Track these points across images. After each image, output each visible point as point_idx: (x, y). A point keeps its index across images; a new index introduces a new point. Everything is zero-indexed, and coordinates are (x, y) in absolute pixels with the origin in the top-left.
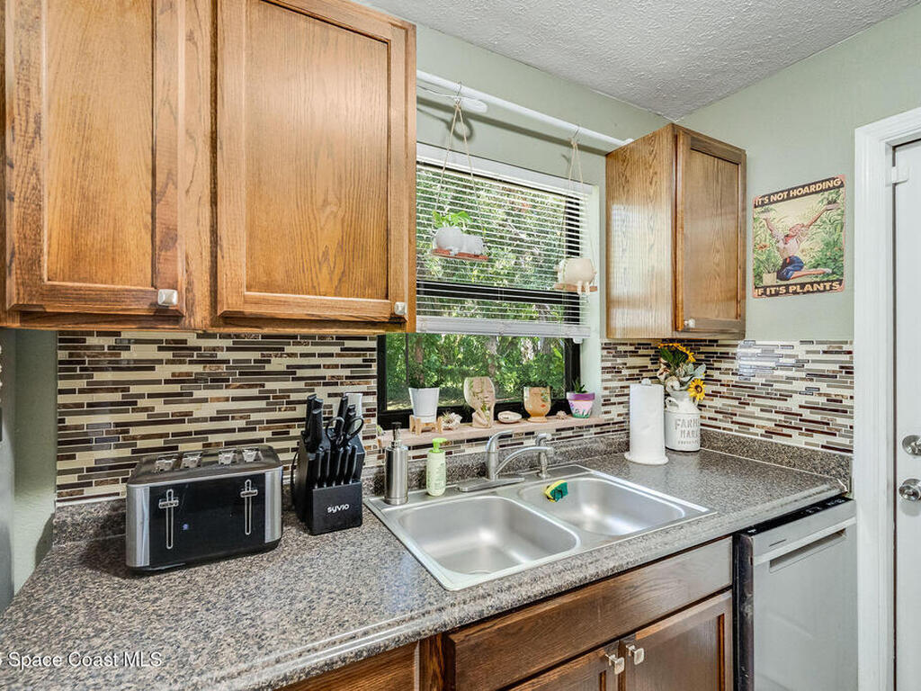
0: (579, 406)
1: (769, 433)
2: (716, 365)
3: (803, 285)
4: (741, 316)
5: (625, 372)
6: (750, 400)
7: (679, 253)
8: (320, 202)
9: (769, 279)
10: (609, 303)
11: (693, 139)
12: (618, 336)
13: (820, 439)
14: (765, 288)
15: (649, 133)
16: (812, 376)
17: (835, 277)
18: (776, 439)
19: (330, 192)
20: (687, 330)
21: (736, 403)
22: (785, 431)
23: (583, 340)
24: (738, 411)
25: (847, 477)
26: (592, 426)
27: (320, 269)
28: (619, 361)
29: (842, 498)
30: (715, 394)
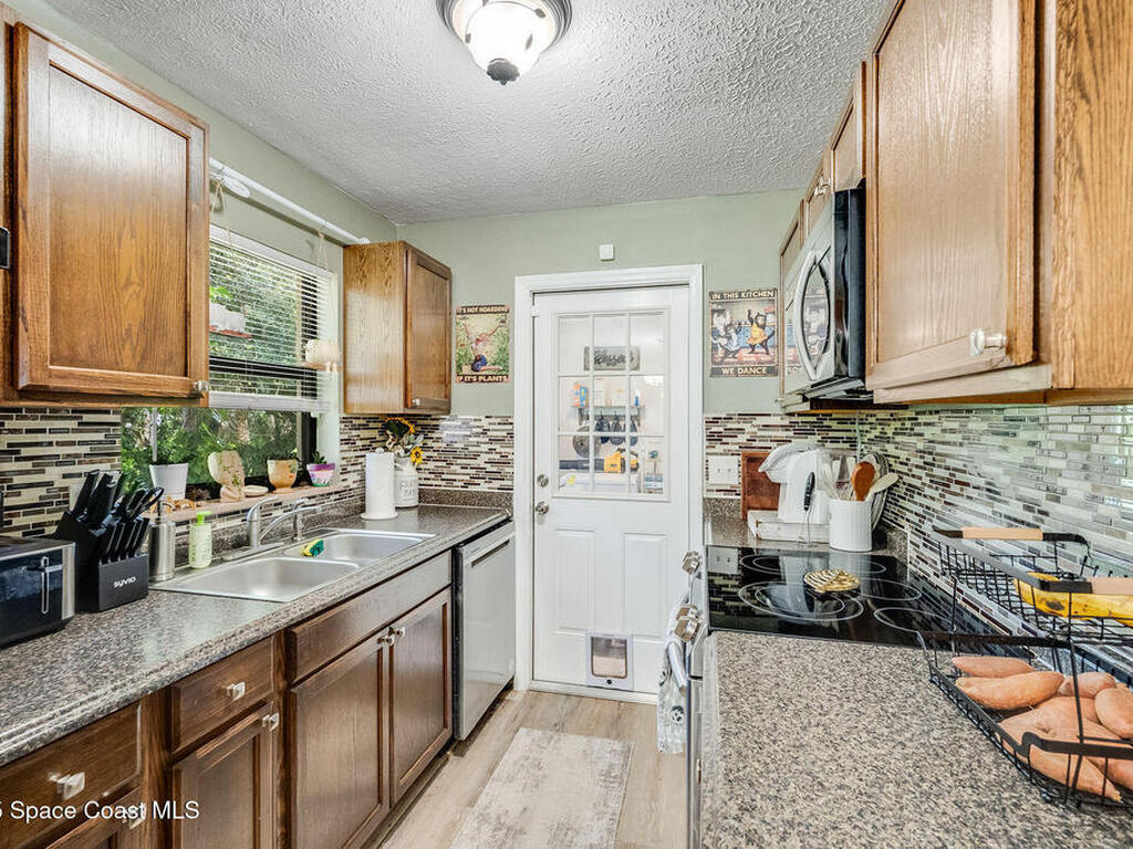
0: (319, 476)
1: (466, 485)
2: (430, 435)
3: (487, 376)
4: (448, 396)
5: (359, 443)
6: (454, 461)
7: (409, 346)
8: (123, 281)
9: (467, 370)
10: (346, 381)
11: (418, 257)
12: (356, 411)
13: (497, 484)
14: (464, 376)
15: (386, 242)
16: (492, 440)
17: (504, 373)
18: (471, 488)
19: (133, 272)
20: (414, 407)
21: (444, 464)
22: (476, 481)
23: (321, 415)
24: (445, 470)
25: (510, 507)
26: (331, 494)
27: (123, 345)
28: (354, 433)
29: (508, 520)
30: (429, 458)
